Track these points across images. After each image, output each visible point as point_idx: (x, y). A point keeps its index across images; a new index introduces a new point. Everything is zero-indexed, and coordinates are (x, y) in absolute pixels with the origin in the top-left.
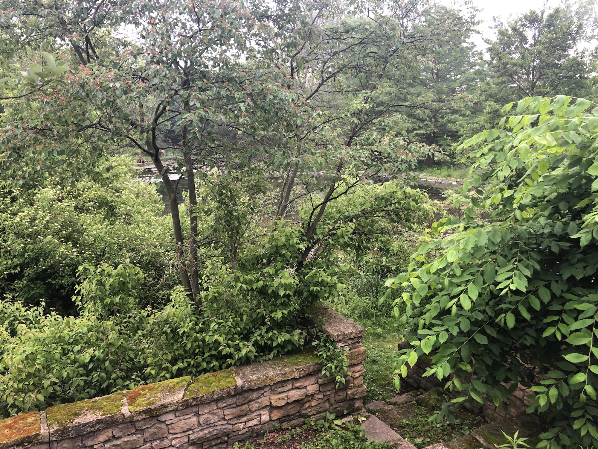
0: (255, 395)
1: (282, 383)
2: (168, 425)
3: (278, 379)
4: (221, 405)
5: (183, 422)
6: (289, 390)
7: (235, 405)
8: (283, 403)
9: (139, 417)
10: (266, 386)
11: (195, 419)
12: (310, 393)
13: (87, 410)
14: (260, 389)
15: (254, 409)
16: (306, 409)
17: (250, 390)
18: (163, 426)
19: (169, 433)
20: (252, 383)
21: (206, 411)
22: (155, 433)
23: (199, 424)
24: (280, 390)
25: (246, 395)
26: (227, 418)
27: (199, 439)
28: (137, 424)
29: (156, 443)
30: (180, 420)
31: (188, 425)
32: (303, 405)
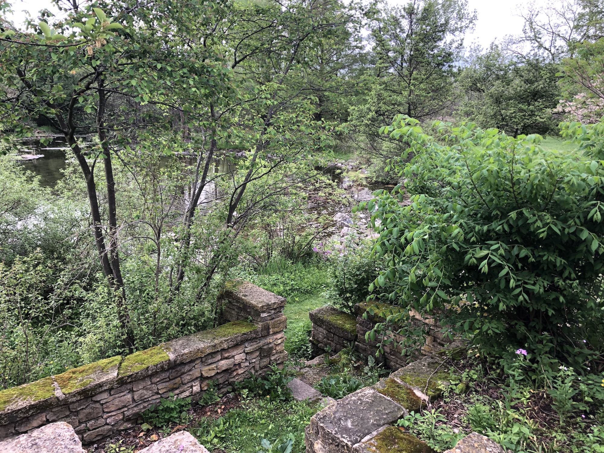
0: (187, 368)
1: (213, 354)
2: (102, 404)
3: (208, 351)
4: (155, 380)
5: (117, 400)
6: (218, 361)
7: (168, 379)
8: (213, 373)
9: (74, 399)
10: (197, 359)
11: (129, 396)
12: (237, 362)
13: (16, 397)
14: (191, 362)
15: (186, 381)
16: (234, 377)
17: (182, 364)
18: (98, 405)
19: (104, 412)
20: (184, 357)
21: (140, 387)
22: (90, 413)
23: (134, 400)
24: (210, 361)
25: (178, 369)
26: (160, 392)
27: (134, 415)
28: (71, 407)
29: (90, 423)
30: (115, 398)
31: (123, 402)
32: (231, 374)
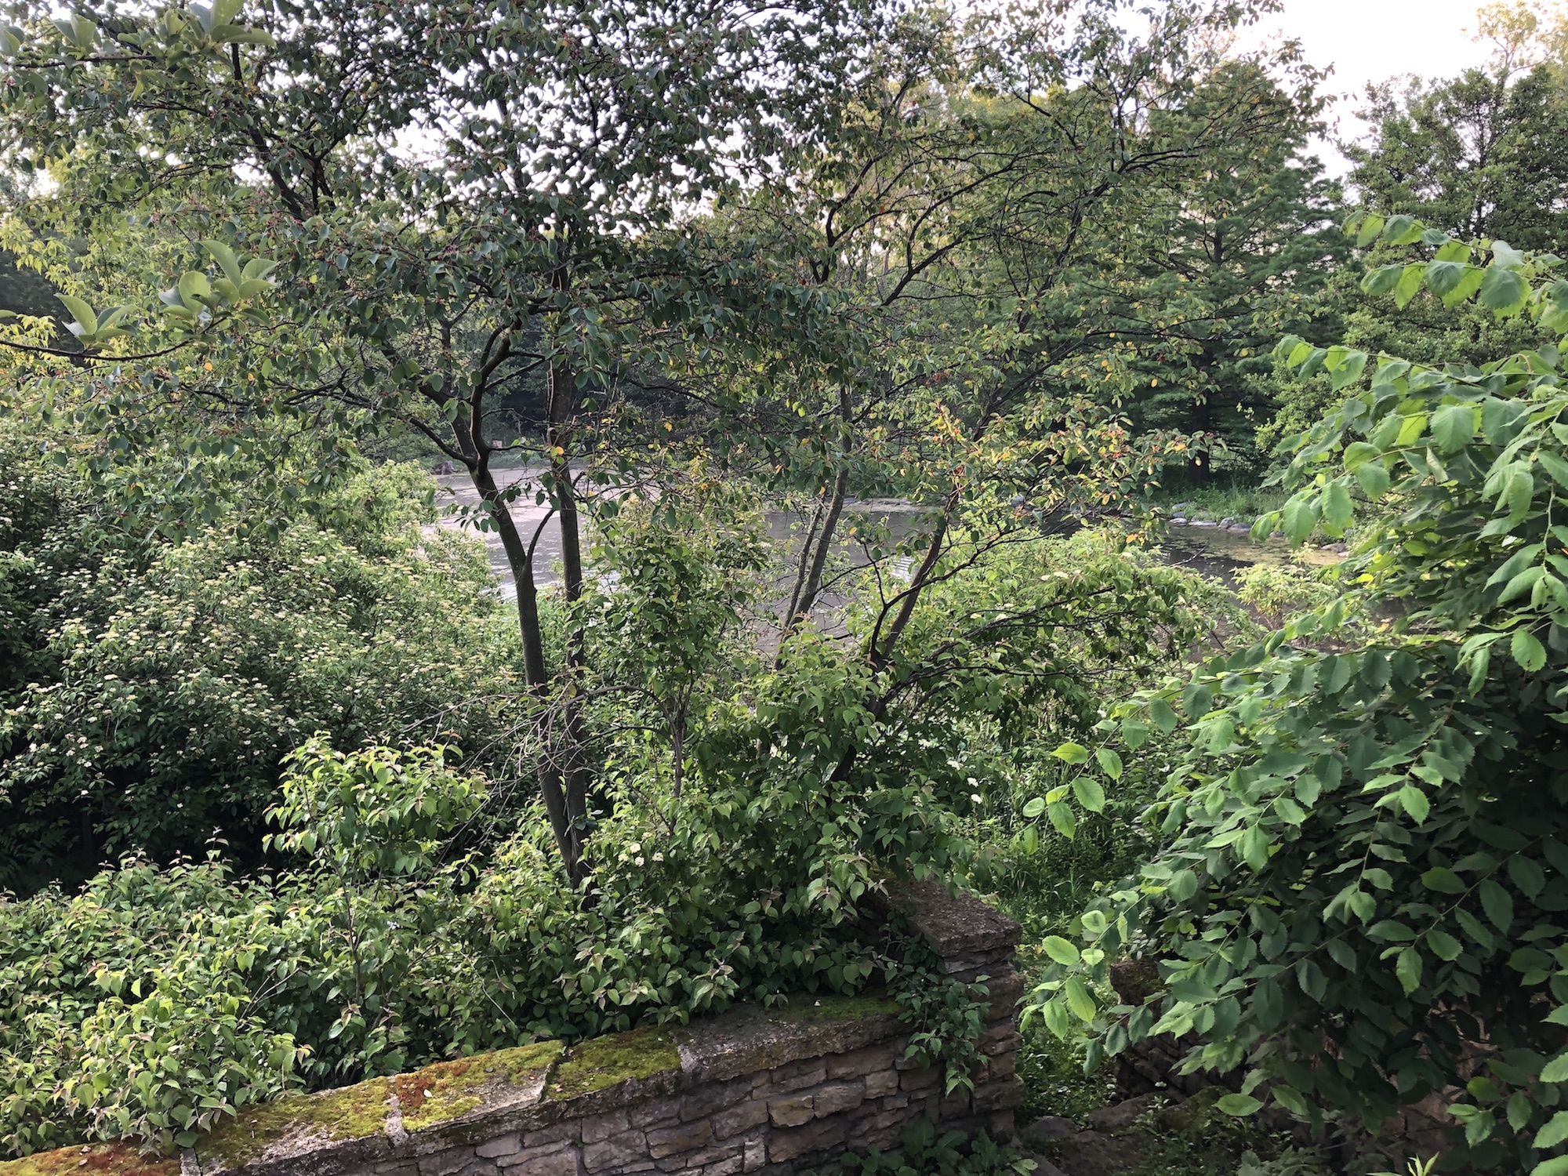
0: (728, 1095)
1: (801, 1065)
2: (502, 1169)
3: (788, 1055)
4: (641, 1119)
5: (540, 1162)
6: (819, 1085)
7: (676, 1122)
8: (801, 1119)
9: (430, 1148)
11: (571, 1155)
12: (873, 1093)
13: (297, 1124)
14: (739, 1079)
15: (725, 1133)
16: (863, 1135)
18: (490, 1169)
21: (601, 1135)
23: (583, 1168)
24: (794, 1083)
26: (654, 1155)
28: (423, 1165)
30: (534, 1157)
31: (554, 1170)
32: (855, 1124)
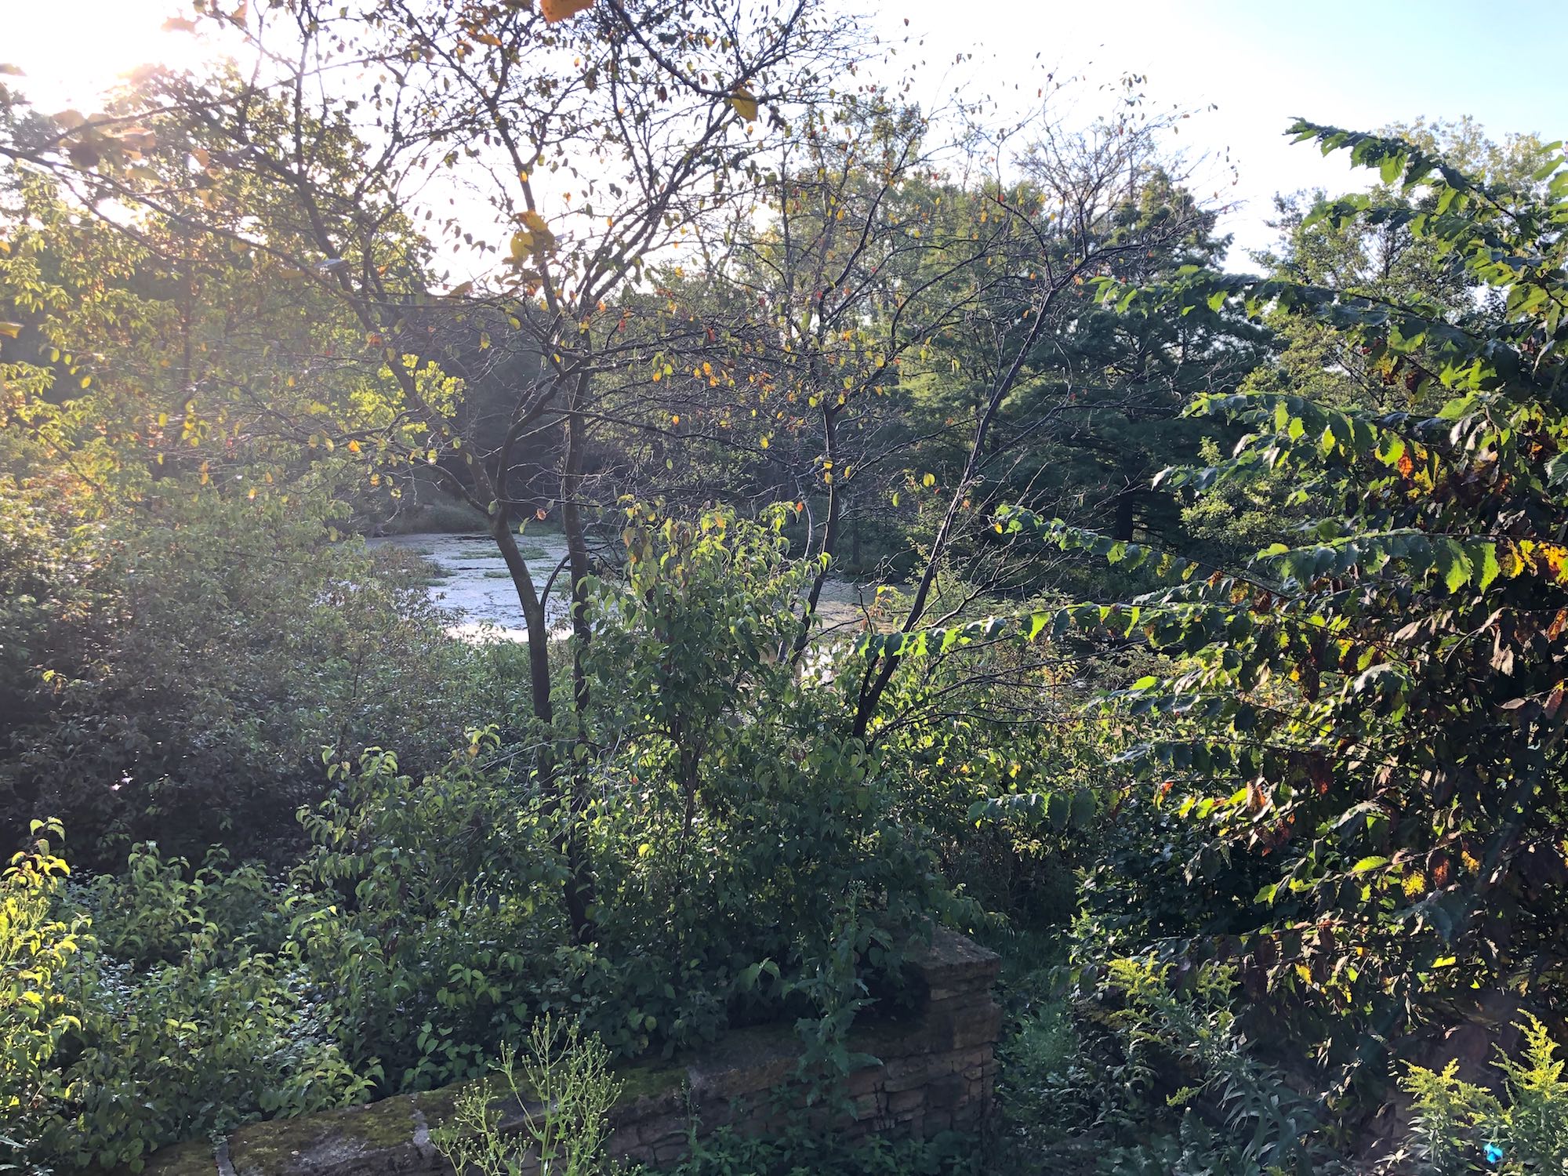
0: (732, 1114)
4: (650, 1135)
10: (758, 1093)
13: (327, 1137)
17: (721, 1100)
20: (727, 1083)
25: (710, 1114)
